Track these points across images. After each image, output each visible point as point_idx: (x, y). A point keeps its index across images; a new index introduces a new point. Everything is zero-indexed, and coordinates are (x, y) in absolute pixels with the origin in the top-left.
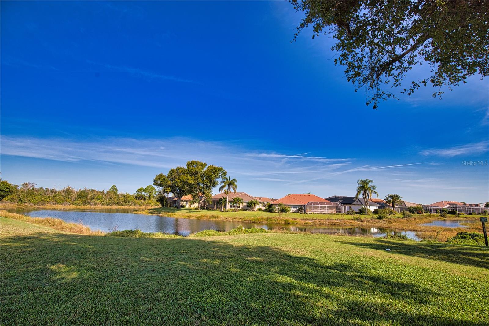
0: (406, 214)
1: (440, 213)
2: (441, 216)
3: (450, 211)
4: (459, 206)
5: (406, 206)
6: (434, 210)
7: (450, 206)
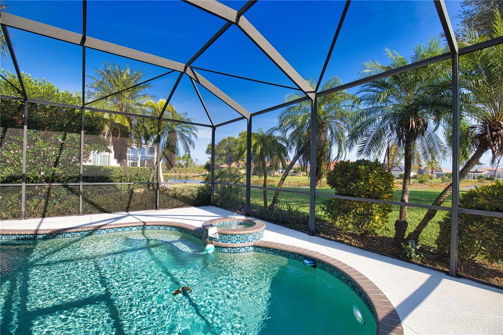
0: (445, 179)
1: (478, 179)
2: (479, 181)
3: (488, 177)
4: (498, 172)
5: (442, 172)
6: (471, 176)
7: (488, 172)
